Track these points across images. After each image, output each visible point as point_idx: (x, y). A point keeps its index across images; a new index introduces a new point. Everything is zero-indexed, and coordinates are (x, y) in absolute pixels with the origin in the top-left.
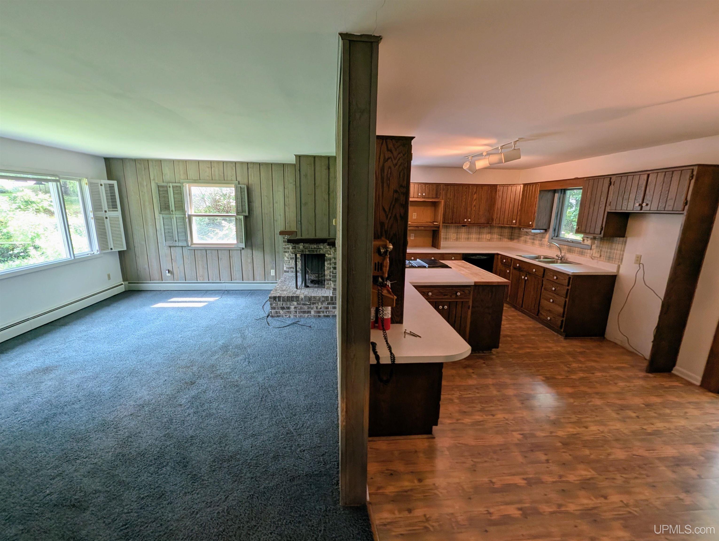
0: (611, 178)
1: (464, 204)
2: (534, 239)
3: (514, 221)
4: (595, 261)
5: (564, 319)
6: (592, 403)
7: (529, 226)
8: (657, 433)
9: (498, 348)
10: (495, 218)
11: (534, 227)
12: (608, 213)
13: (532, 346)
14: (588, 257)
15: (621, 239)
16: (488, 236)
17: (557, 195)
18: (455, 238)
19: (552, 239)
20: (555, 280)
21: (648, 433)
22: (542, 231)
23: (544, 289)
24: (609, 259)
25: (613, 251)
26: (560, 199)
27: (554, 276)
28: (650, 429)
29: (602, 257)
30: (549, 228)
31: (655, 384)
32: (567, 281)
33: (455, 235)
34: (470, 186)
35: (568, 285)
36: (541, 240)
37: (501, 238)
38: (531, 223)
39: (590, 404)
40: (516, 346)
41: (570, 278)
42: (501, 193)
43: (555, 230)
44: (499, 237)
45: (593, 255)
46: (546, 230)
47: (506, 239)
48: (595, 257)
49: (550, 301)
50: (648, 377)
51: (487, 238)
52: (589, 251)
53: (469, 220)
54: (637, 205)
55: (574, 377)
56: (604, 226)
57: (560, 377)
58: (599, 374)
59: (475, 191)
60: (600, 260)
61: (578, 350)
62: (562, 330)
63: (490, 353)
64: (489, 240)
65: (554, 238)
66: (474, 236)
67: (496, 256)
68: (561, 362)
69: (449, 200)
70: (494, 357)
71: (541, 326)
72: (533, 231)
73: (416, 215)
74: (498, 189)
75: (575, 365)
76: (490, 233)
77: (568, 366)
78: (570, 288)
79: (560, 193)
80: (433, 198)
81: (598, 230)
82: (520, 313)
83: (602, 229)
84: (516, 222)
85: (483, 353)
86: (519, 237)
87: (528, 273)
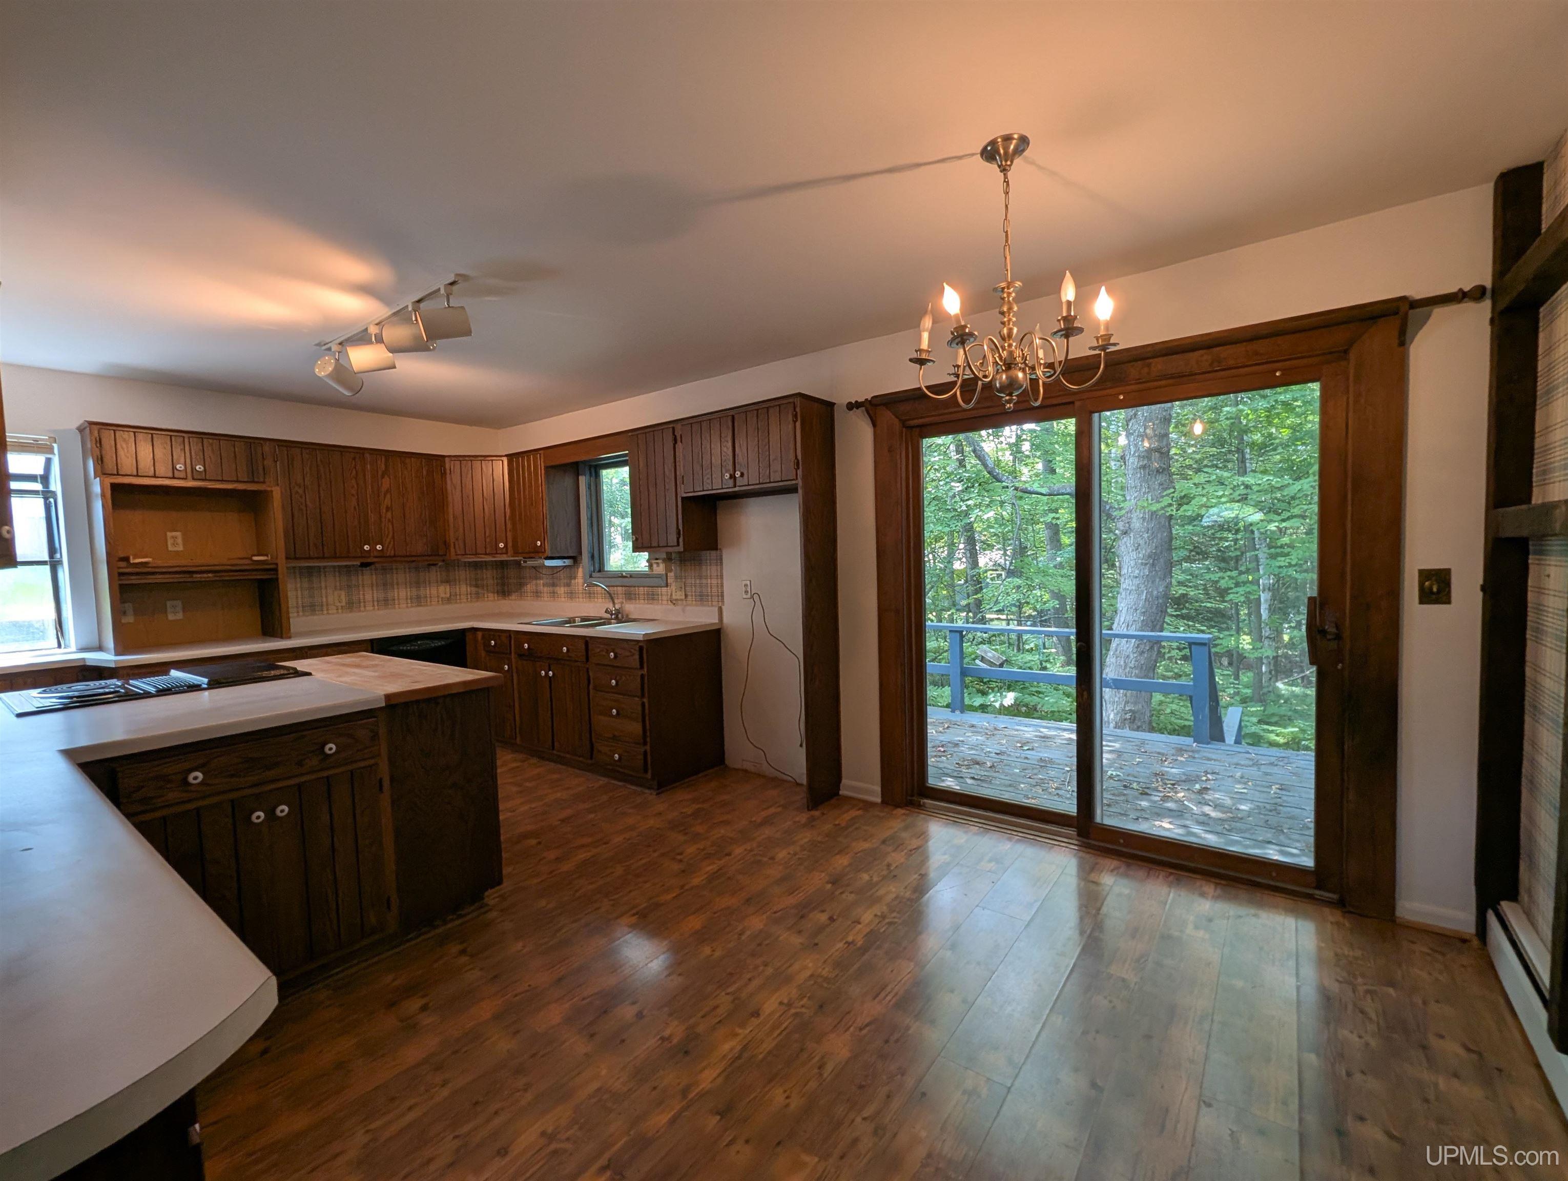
0: (673, 428)
1: (354, 502)
2: (554, 585)
3: (501, 545)
4: (678, 609)
5: (648, 748)
6: (748, 933)
7: (537, 552)
8: (873, 938)
9: (500, 883)
10: (452, 541)
11: (548, 553)
12: (683, 498)
13: (590, 840)
14: (665, 602)
15: (713, 553)
16: (442, 588)
17: (583, 480)
18: (344, 604)
19: (591, 576)
20: (611, 660)
21: (859, 948)
22: (568, 562)
23: (595, 688)
24: (702, 598)
25: (704, 581)
26: (590, 488)
27: (608, 653)
28: (857, 935)
29: (689, 598)
30: (580, 553)
31: (828, 827)
32: (637, 657)
33: (343, 593)
34: (367, 456)
35: (642, 667)
36: (568, 585)
37: (477, 593)
38: (539, 543)
39: (743, 938)
40: (552, 855)
41: (641, 648)
42: (456, 478)
43: (593, 557)
44: (474, 589)
45: (674, 597)
46: (576, 559)
47: (491, 595)
48: (676, 600)
49: (612, 716)
50: (813, 819)
51: (443, 595)
52: (664, 589)
53: (379, 547)
54: (727, 476)
55: (696, 881)
56: (681, 528)
57: (669, 897)
58: (738, 851)
59: (383, 466)
60: (687, 605)
61: (689, 811)
62: (649, 776)
63: (481, 907)
64: (449, 600)
65: (594, 575)
66: (402, 593)
67: (469, 637)
68: (663, 855)
69: (301, 491)
70: (494, 914)
71: (603, 781)
72: (548, 563)
73: (180, 541)
74: (447, 466)
75: (691, 850)
76: (447, 581)
77: (679, 857)
78: (645, 671)
79: (588, 476)
80: (237, 481)
81: (672, 538)
82: (552, 765)
83: (679, 533)
84: (506, 546)
85: (460, 916)
86: (521, 585)
87: (554, 660)
